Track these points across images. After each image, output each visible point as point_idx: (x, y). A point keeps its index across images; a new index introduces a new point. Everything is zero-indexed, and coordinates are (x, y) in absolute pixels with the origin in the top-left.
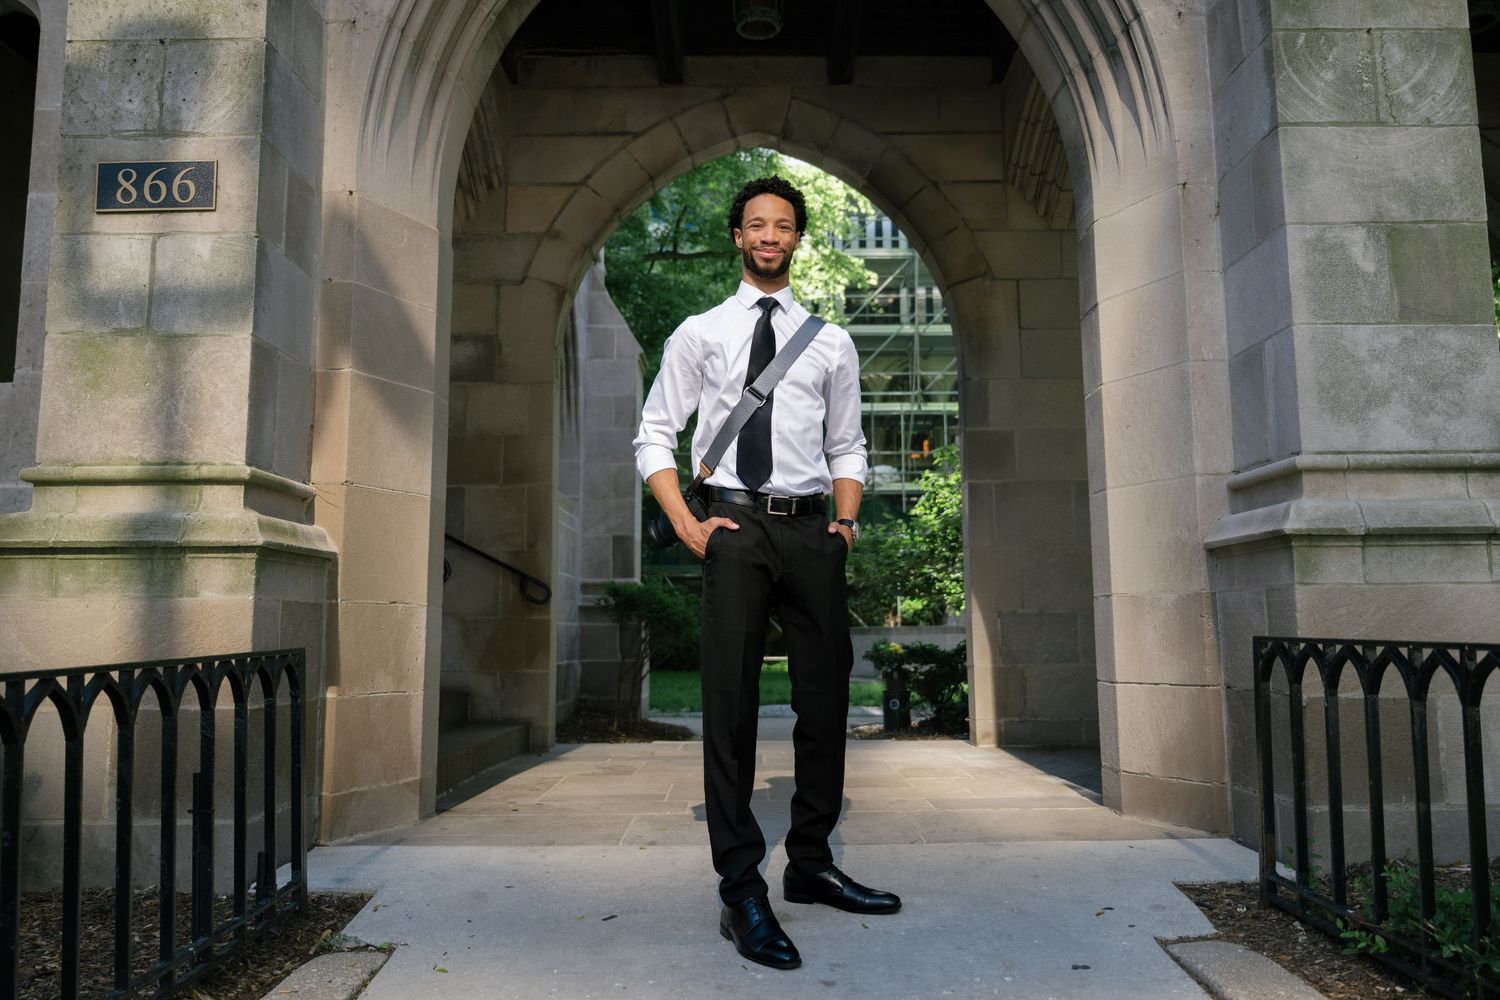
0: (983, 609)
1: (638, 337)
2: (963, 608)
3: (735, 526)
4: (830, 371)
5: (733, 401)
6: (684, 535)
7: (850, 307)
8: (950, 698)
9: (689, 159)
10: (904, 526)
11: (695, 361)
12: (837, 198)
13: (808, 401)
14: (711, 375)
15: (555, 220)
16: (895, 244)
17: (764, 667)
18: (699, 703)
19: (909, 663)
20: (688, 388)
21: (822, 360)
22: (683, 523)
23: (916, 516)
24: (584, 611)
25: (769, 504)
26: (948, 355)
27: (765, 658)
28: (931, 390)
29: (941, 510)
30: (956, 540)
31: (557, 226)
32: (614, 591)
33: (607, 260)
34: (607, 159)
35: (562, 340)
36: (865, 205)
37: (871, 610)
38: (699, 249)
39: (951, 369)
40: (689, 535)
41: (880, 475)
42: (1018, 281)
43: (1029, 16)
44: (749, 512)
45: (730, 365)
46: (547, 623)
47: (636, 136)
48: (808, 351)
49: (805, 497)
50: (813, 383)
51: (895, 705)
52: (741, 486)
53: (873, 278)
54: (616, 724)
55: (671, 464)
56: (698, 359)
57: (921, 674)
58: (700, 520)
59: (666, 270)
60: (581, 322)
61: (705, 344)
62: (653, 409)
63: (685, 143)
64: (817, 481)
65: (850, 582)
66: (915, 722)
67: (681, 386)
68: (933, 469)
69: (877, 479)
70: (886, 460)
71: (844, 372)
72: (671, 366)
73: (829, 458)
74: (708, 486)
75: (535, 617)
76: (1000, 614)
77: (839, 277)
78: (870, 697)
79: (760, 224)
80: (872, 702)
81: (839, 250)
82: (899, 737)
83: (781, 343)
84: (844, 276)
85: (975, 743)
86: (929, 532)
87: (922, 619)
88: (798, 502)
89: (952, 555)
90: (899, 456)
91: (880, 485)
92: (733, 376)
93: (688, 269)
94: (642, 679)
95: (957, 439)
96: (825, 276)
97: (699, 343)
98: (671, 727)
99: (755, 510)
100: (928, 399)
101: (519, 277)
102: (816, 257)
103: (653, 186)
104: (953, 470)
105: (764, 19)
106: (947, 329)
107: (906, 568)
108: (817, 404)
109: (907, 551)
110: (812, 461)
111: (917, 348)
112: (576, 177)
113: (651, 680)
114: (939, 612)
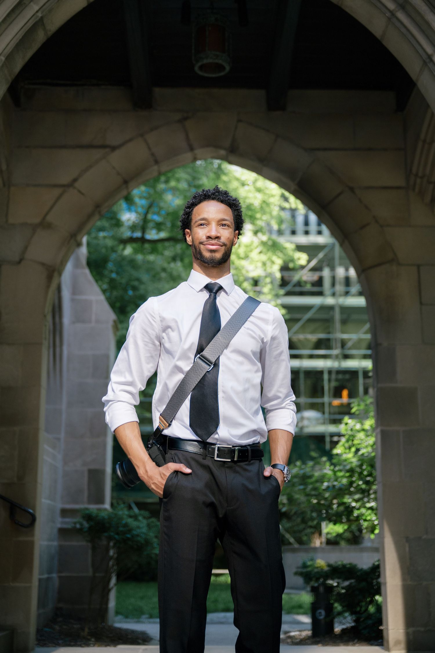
0: (395, 535)
1: (112, 305)
2: (377, 531)
3: (188, 471)
4: (265, 341)
5: (187, 366)
6: (146, 477)
7: (284, 283)
8: (367, 610)
9: (156, 167)
10: (328, 464)
11: (154, 333)
12: (273, 196)
13: (247, 366)
14: (167, 345)
15: (47, 214)
16: (320, 233)
17: (213, 578)
18: (156, 611)
19: (333, 579)
20: (149, 355)
21: (259, 332)
22: (145, 467)
23: (337, 455)
24: (63, 532)
25: (216, 452)
26: (362, 322)
27: (214, 571)
28: (350, 349)
29: (358, 450)
30: (370, 475)
31: (49, 218)
32: (89, 517)
33: (88, 244)
34: (91, 167)
35: (51, 308)
36: (294, 202)
37: (300, 531)
38: (163, 235)
39: (366, 333)
40: (150, 478)
41: (309, 419)
42: (418, 266)
43: (425, 63)
44: (200, 459)
45: (183, 337)
46: (31, 545)
47: (114, 148)
48: (247, 324)
49: (245, 446)
50: (252, 351)
51: (322, 614)
52: (194, 437)
53: (302, 258)
54: (87, 630)
55: (134, 418)
56: (157, 331)
57: (343, 588)
58: (159, 465)
59: (136, 251)
60: (66, 294)
61: (163, 319)
62: (119, 372)
63: (153, 155)
64: (255, 432)
65: (284, 510)
66: (338, 629)
67: (143, 354)
68: (352, 415)
69: (306, 423)
70: (313, 407)
71: (276, 342)
72: (135, 337)
73: (265, 412)
74: (166, 436)
75: (21, 539)
76: (407, 539)
77: (274, 258)
78: (300, 607)
79: (205, 223)
80: (301, 611)
81: (274, 237)
82: (325, 643)
83: (224, 319)
84: (279, 257)
85: (388, 649)
86: (348, 467)
87: (343, 539)
88: (239, 451)
89: (367, 488)
90: (323, 404)
91: (307, 427)
92: (186, 346)
93: (154, 251)
94: (109, 590)
95: (371, 391)
96: (264, 257)
97: (158, 319)
98: (133, 632)
99: (205, 457)
100: (346, 357)
101: (17, 259)
102: (256, 241)
103: (127, 188)
104: (367, 418)
105: (216, 61)
106: (361, 301)
107: (330, 499)
108: (255, 368)
109: (330, 484)
110: (251, 416)
111: (337, 316)
112: (65, 180)
113: (118, 592)
114: (357, 533)
